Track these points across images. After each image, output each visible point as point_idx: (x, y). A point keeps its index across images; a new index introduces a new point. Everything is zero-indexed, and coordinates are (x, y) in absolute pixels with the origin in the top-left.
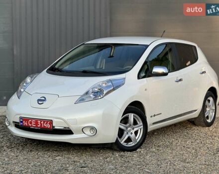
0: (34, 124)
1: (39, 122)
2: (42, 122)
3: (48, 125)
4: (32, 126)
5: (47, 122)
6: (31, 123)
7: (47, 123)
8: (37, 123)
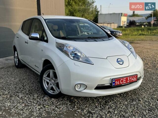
0: (125, 81)
1: (129, 78)
2: (131, 78)
3: (135, 79)
4: (123, 83)
5: (134, 76)
6: (122, 81)
7: (134, 78)
8: (127, 80)
